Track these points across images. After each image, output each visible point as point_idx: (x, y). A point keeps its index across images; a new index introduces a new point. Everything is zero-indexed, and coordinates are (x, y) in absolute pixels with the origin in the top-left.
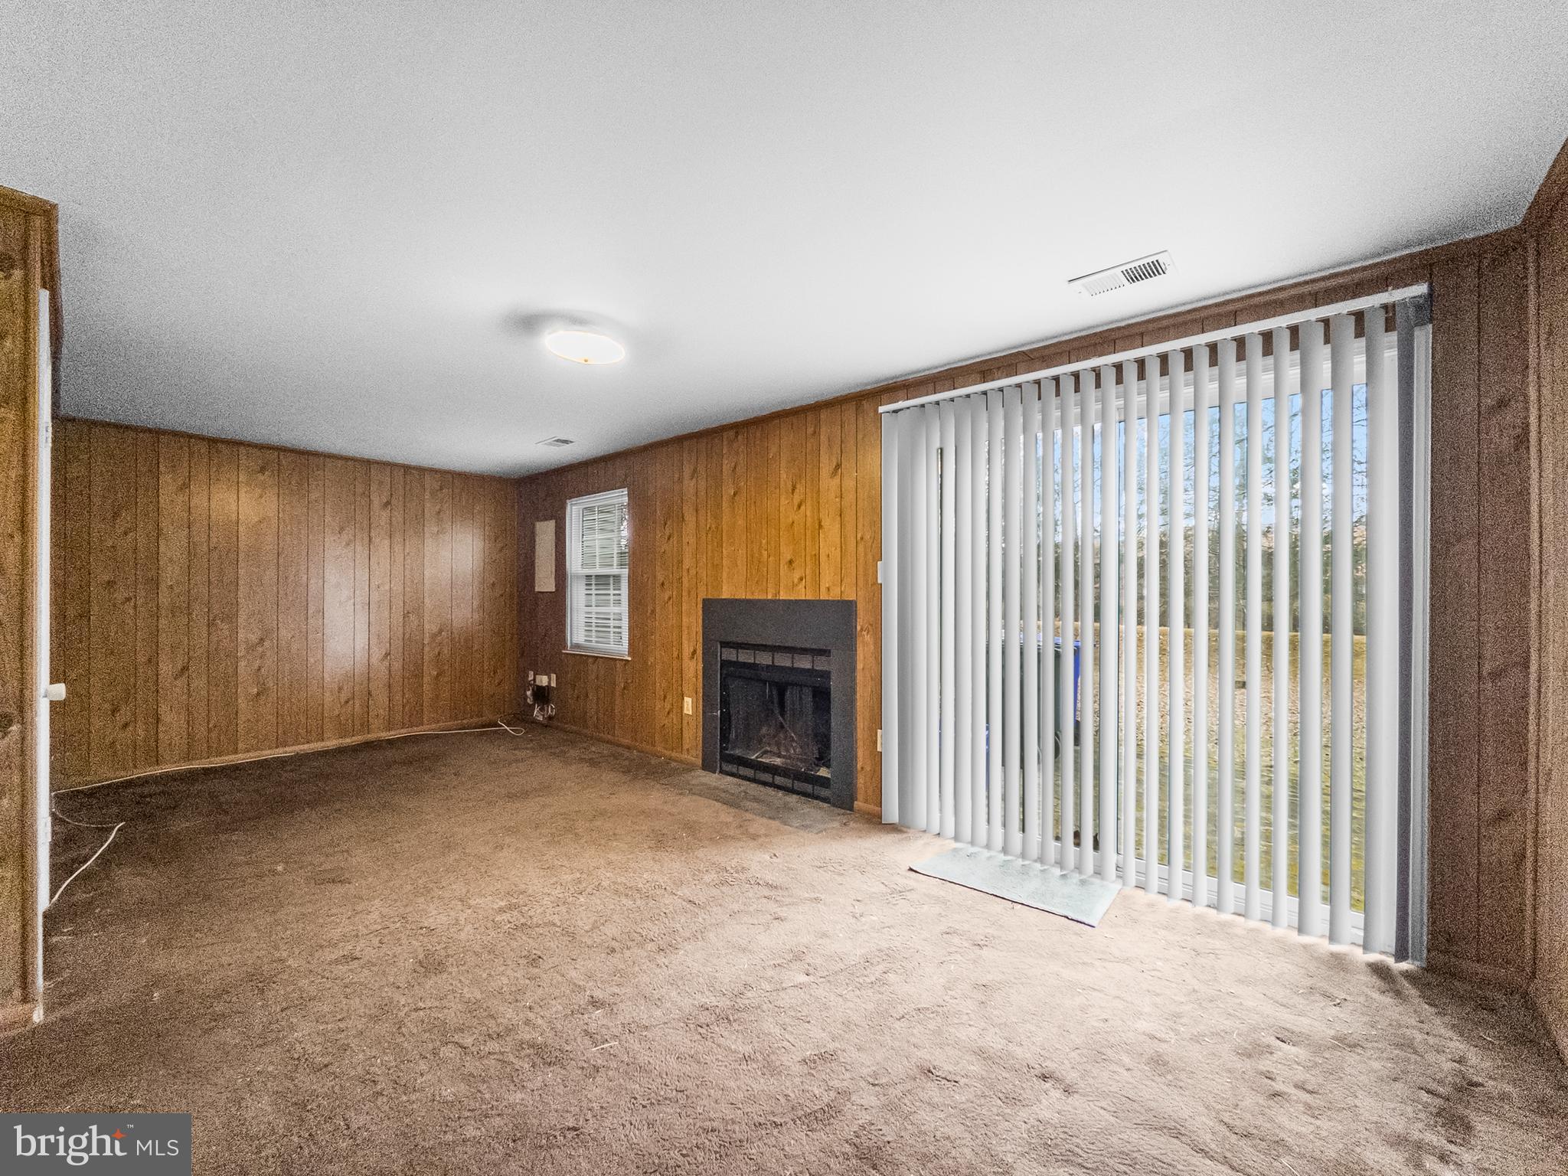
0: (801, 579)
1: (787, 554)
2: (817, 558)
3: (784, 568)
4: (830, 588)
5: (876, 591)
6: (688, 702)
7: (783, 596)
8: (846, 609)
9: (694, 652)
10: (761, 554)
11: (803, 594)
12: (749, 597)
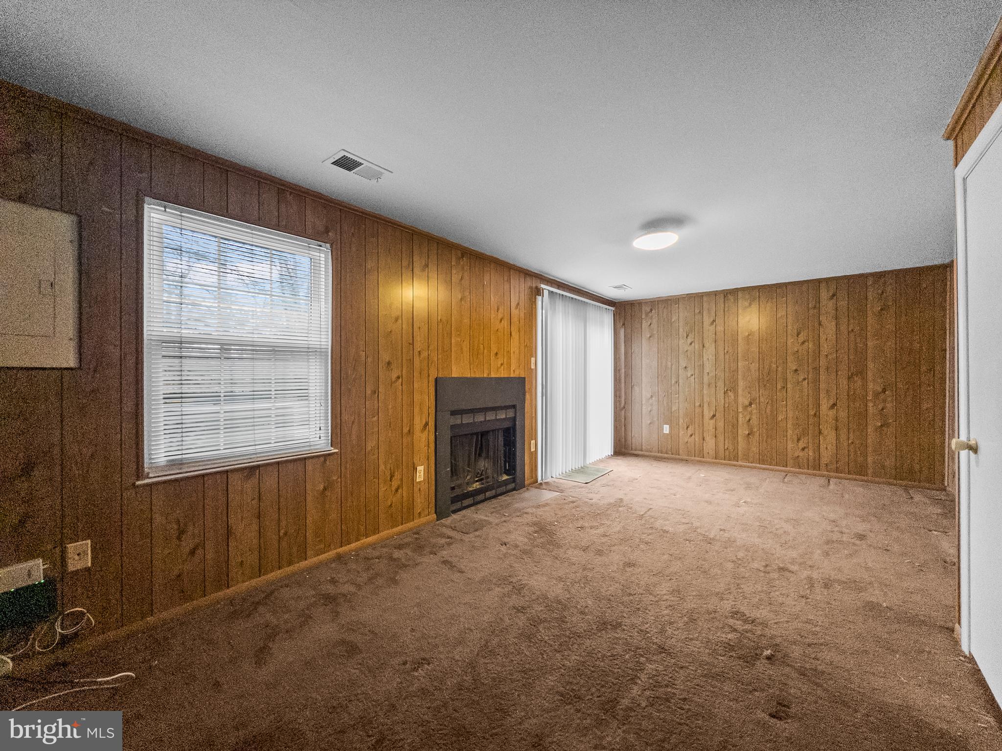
0: (502, 364)
1: (494, 349)
2: (509, 352)
3: (493, 358)
4: (515, 372)
5: (532, 372)
6: (421, 469)
7: (493, 375)
8: (522, 381)
9: (427, 424)
10: (478, 346)
11: (503, 374)
12: (473, 376)
